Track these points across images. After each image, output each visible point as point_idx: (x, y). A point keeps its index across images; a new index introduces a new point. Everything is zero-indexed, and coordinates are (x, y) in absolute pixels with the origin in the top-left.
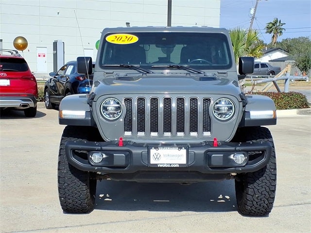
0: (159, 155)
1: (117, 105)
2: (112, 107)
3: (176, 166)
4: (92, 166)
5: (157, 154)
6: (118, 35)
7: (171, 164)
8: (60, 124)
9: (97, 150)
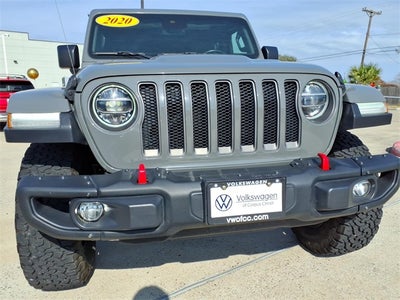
0: (228, 199)
1: (126, 99)
2: (114, 101)
3: (262, 218)
4: (82, 230)
5: (224, 197)
6: (112, 17)
7: (252, 216)
8: (8, 141)
9: (89, 198)
